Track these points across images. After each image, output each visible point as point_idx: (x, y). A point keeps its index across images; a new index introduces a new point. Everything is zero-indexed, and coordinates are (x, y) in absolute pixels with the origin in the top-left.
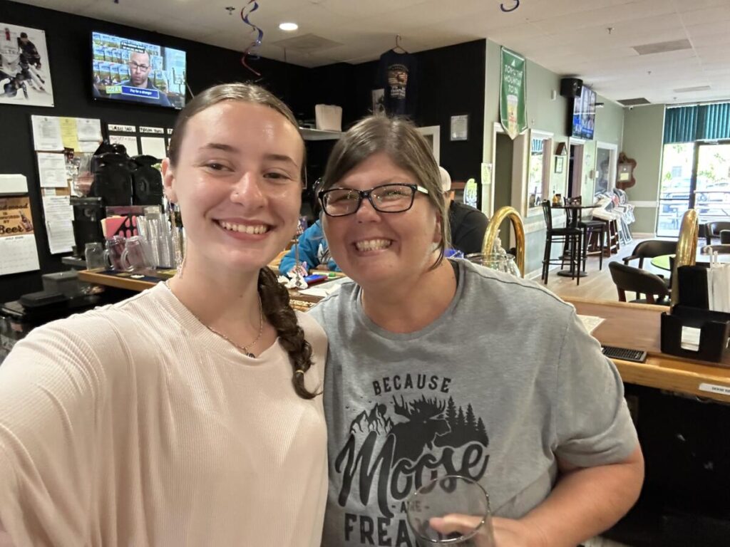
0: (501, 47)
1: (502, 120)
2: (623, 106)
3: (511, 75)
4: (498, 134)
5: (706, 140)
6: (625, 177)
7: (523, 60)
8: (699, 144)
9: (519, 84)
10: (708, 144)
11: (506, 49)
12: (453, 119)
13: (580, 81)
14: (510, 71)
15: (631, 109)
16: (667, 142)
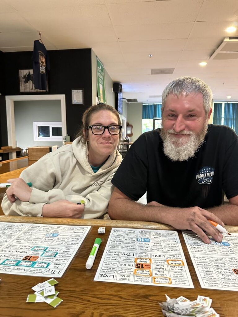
0: (96, 56)
1: (98, 96)
2: (127, 102)
3: (100, 73)
6: (129, 132)
7: (103, 67)
8: (154, 120)
9: (103, 79)
10: (158, 120)
11: (99, 59)
12: (73, 91)
13: (121, 86)
14: (100, 71)
15: (130, 104)
16: (144, 119)
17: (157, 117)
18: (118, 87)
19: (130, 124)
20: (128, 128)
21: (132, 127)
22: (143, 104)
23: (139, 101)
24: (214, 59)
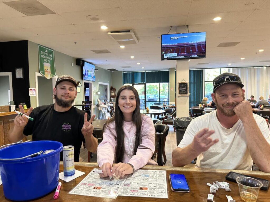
0: (38, 44)
1: (40, 71)
2: (110, 71)
3: (45, 55)
4: (39, 77)
5: (135, 83)
6: (113, 94)
7: (52, 50)
8: (133, 84)
9: (51, 59)
11: (41, 45)
12: (17, 70)
15: (113, 72)
16: (125, 83)
20: (111, 91)
21: (115, 89)
22: (124, 72)
23: (118, 70)
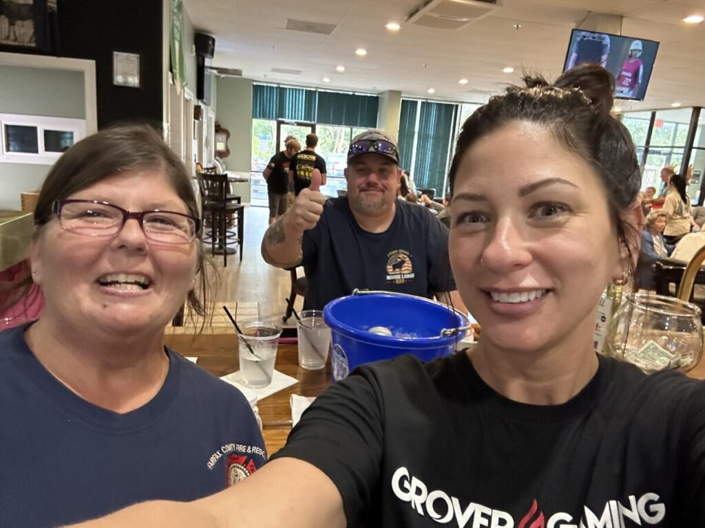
1: (173, 70)
3: (176, 15)
5: (286, 120)
6: (221, 146)
8: (280, 123)
9: (180, 29)
10: (287, 124)
12: (117, 55)
13: (213, 40)
14: (175, 10)
15: (223, 78)
16: (256, 117)
17: (285, 118)
18: (207, 45)
19: (223, 126)
20: (218, 136)
21: (227, 133)
22: (255, 84)
23: (246, 74)
24: (415, 23)
